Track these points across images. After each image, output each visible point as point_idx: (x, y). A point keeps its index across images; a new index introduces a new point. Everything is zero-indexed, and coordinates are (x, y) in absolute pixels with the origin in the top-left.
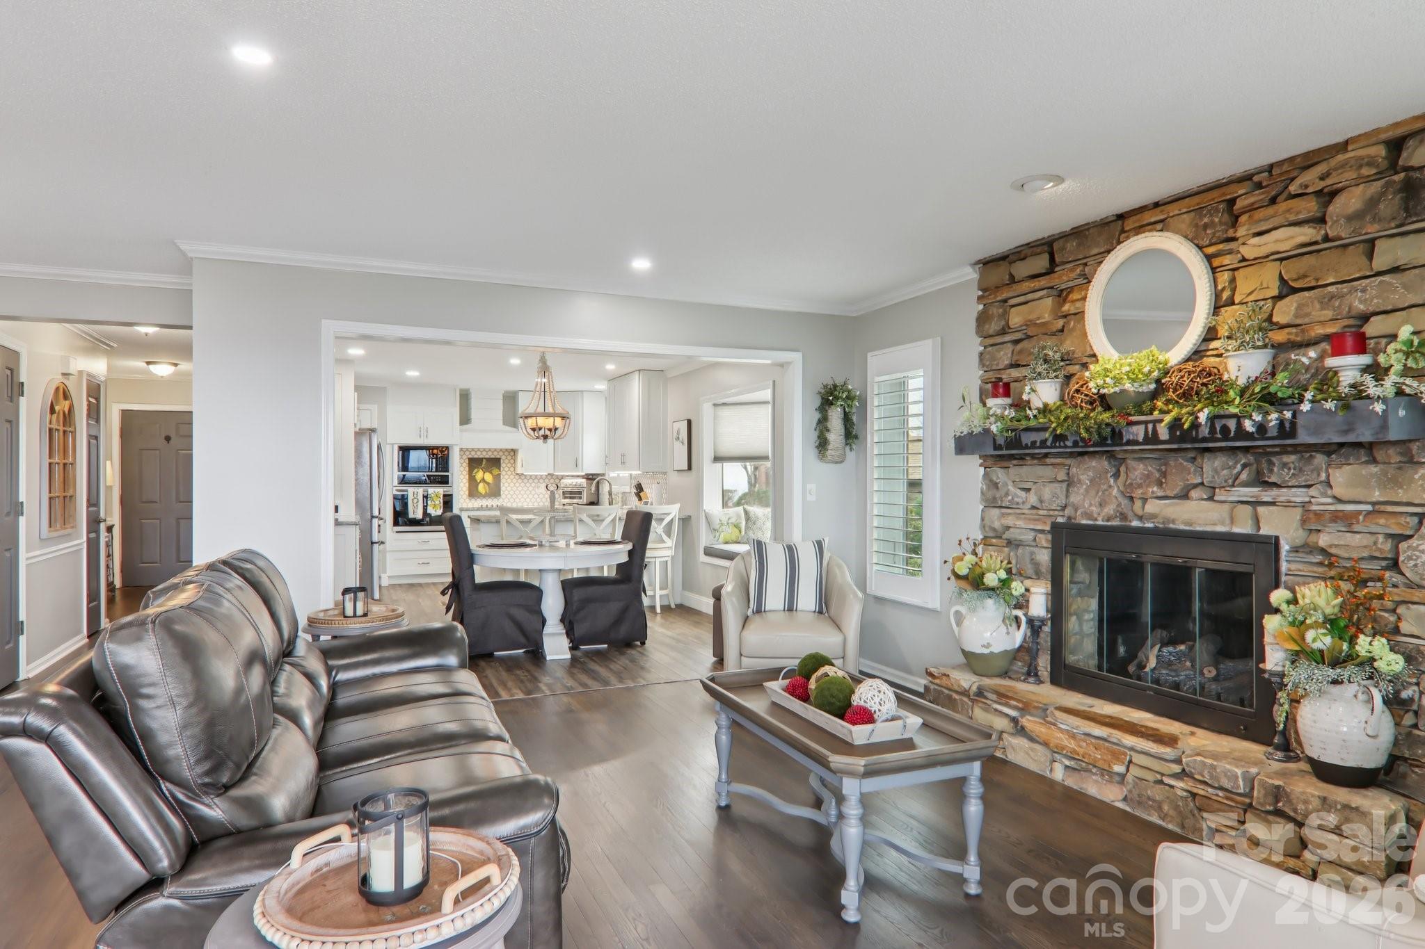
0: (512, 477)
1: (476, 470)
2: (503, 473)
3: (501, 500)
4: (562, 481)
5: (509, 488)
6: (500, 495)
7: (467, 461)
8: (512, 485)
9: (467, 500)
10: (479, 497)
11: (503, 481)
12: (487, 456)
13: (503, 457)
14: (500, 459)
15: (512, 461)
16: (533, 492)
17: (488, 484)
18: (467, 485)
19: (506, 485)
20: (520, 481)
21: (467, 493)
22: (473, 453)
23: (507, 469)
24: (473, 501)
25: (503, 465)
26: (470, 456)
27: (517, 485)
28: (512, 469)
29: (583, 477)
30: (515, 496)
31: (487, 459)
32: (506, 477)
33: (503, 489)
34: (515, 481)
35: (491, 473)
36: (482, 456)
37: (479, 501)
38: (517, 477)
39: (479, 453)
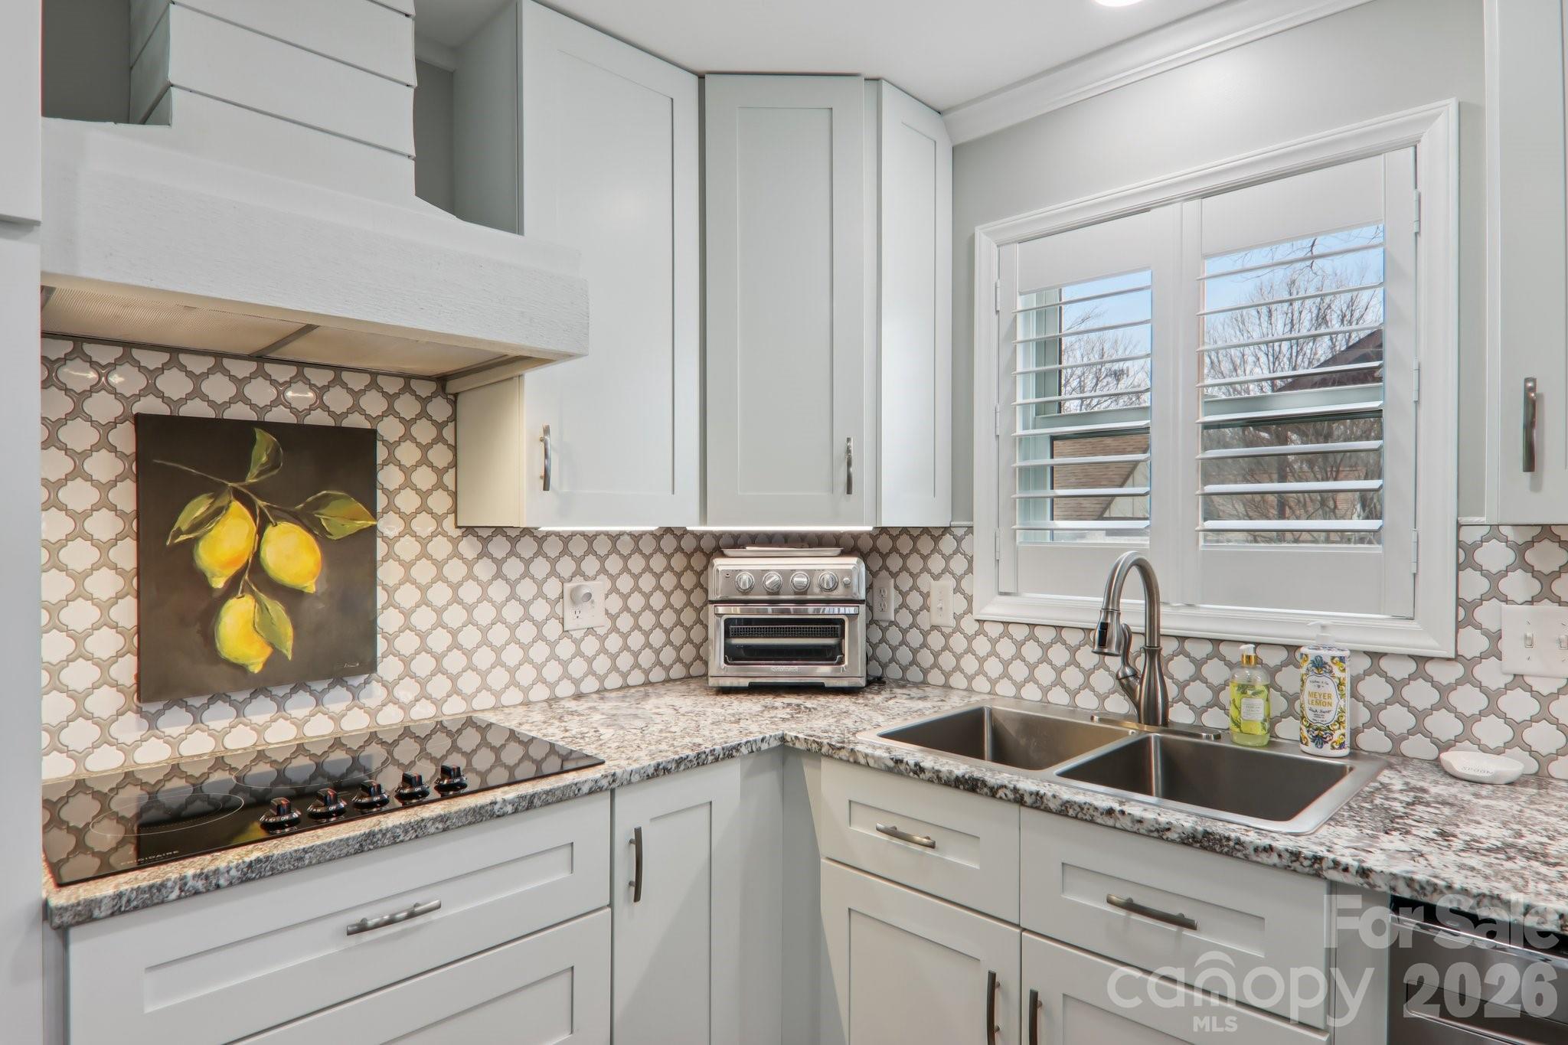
0: (440, 548)
1: (198, 507)
2: (389, 526)
3: (376, 693)
4: (720, 564)
5: (423, 618)
6: (370, 666)
7: (125, 438)
8: (440, 594)
9: (129, 728)
10: (217, 696)
11: (387, 573)
12: (279, 415)
13: (389, 429)
14: (366, 439)
15: (440, 456)
16: (552, 630)
17: (290, 596)
18: (127, 613)
19: (407, 596)
20: (484, 570)
21: (126, 670)
22: (174, 385)
23: (407, 501)
24: (175, 722)
25: (389, 477)
26: (151, 406)
27: (470, 592)
28: (440, 502)
29: (847, 545)
30: (454, 662)
31: (275, 428)
32: (407, 548)
33: (387, 621)
34: (455, 570)
35: (312, 526)
36: (239, 412)
37: (220, 716)
38: (469, 548)
39: (219, 388)
